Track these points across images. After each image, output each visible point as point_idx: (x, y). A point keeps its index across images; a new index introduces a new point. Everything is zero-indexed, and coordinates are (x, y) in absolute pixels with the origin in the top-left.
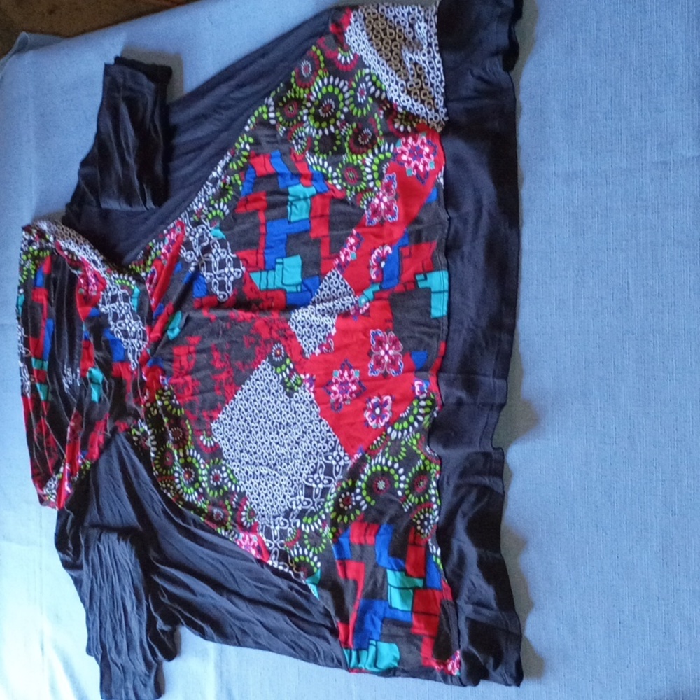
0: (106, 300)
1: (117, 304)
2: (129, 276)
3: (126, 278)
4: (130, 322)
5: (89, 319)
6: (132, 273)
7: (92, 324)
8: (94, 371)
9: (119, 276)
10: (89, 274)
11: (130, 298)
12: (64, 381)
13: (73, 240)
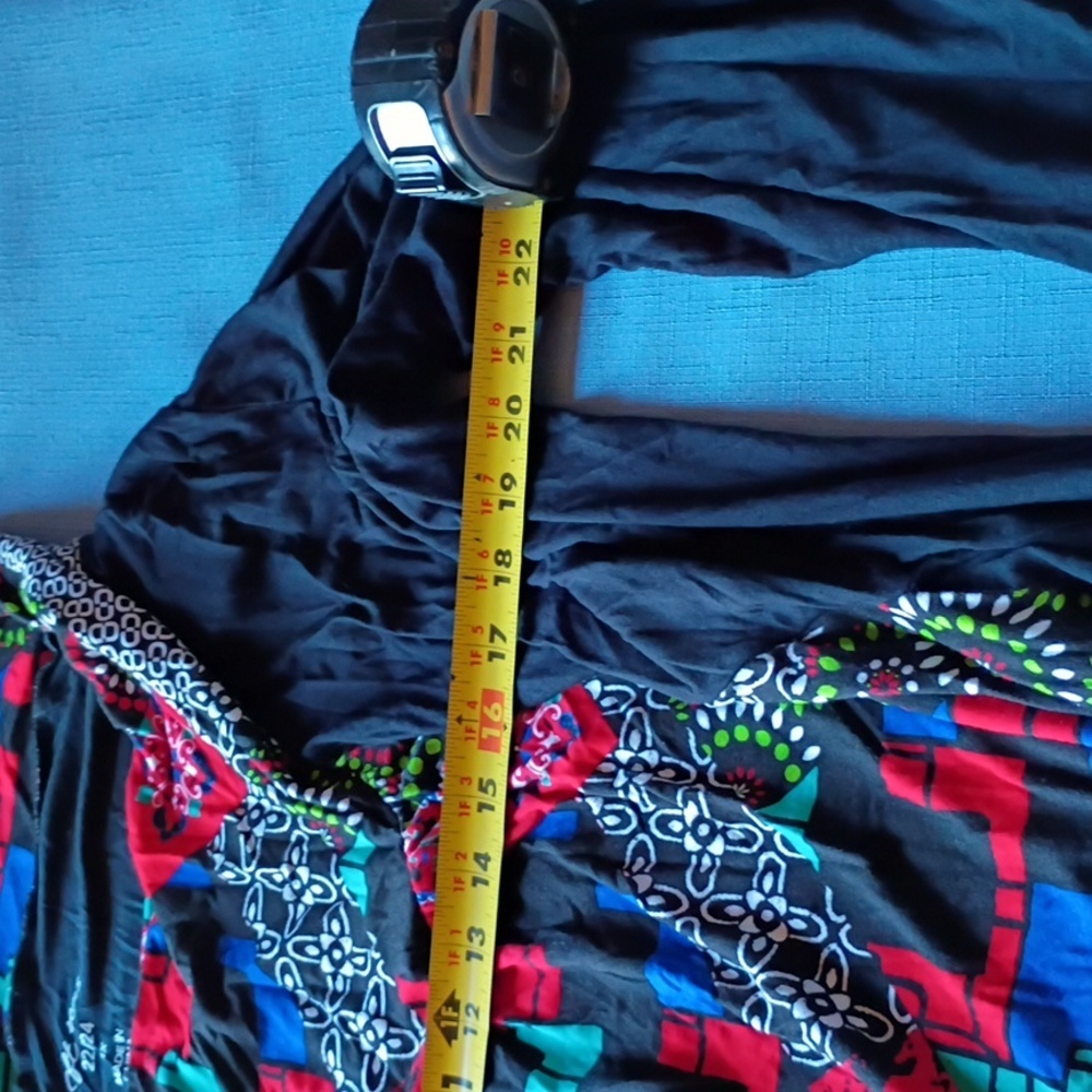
0: (244, 849)
1: (285, 870)
2: (336, 798)
3: (324, 802)
4: (336, 945)
5: (172, 894)
6: (349, 784)
7: (184, 917)
8: (185, 1070)
9: (301, 792)
10: (177, 745)
11: (334, 858)
12: (66, 1057)
13: (130, 638)
